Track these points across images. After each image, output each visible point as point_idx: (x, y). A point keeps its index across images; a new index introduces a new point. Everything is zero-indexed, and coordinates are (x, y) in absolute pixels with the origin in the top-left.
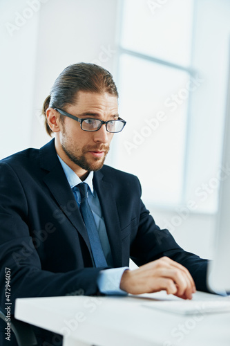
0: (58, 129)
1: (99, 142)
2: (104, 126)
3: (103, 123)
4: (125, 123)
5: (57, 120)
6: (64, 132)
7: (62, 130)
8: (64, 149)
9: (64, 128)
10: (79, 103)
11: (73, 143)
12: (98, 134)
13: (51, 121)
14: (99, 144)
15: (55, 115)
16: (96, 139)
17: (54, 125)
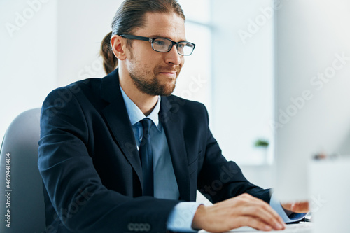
0: (124, 57)
1: (171, 64)
2: (175, 47)
3: (174, 43)
4: (194, 45)
5: (124, 47)
6: (132, 58)
7: (129, 56)
8: (132, 77)
9: (132, 54)
10: (148, 25)
11: (143, 66)
12: (169, 55)
13: (117, 49)
14: (172, 66)
15: (121, 42)
16: (168, 61)
17: (120, 53)
